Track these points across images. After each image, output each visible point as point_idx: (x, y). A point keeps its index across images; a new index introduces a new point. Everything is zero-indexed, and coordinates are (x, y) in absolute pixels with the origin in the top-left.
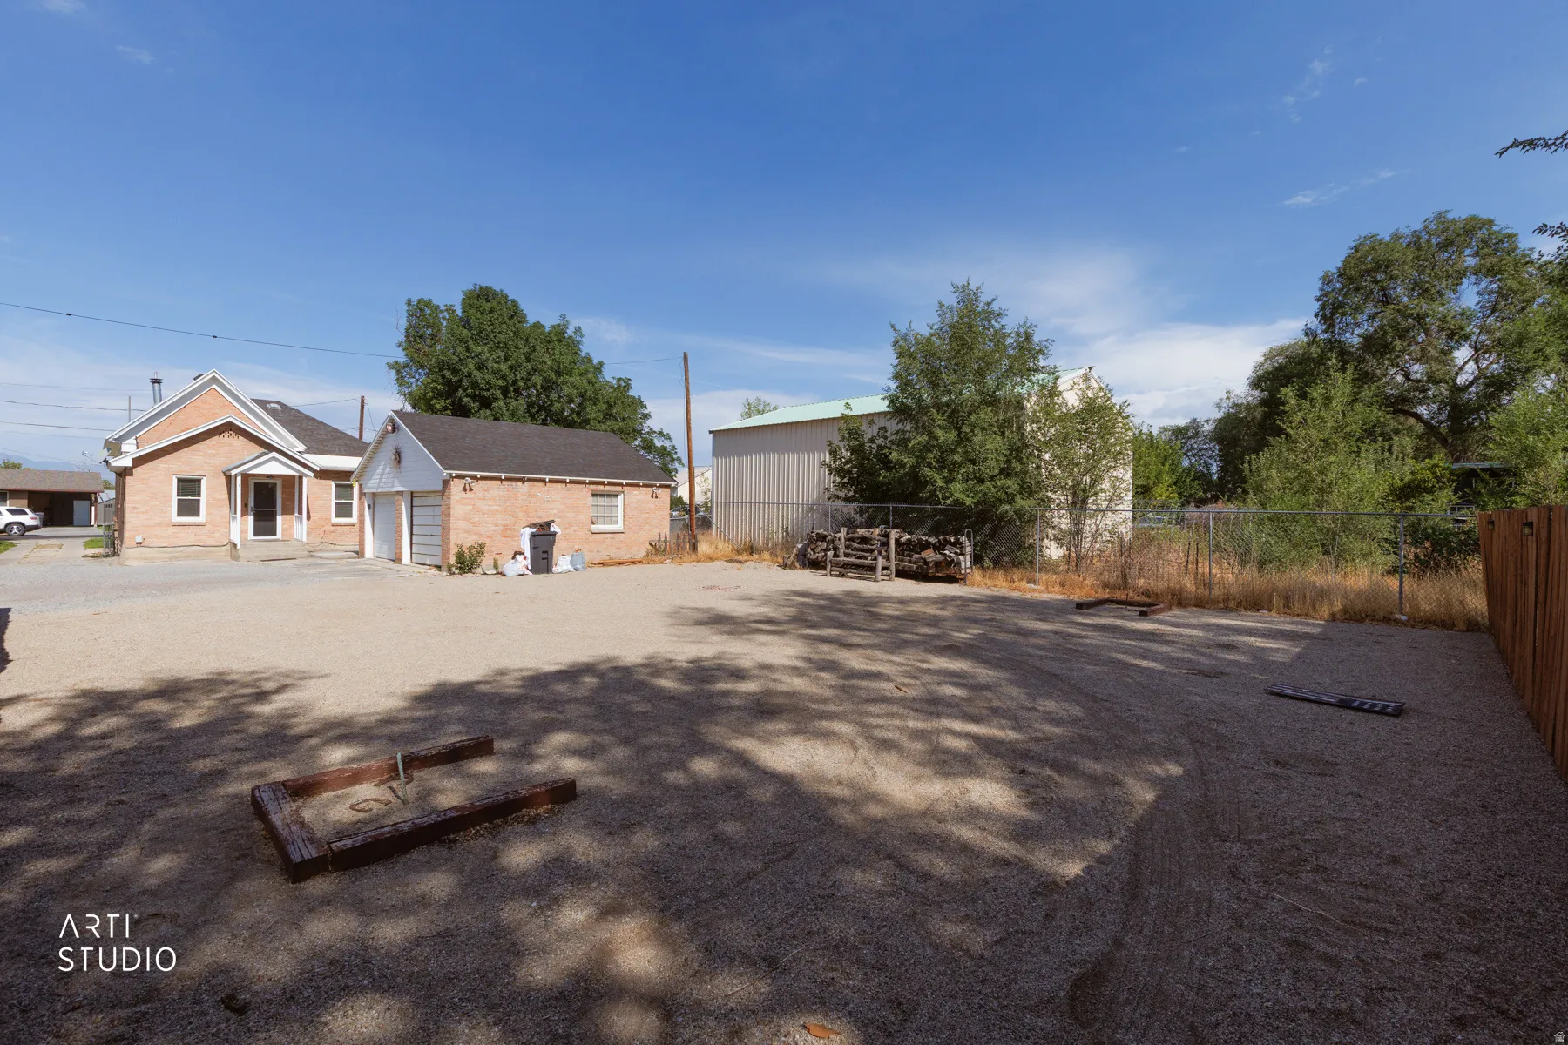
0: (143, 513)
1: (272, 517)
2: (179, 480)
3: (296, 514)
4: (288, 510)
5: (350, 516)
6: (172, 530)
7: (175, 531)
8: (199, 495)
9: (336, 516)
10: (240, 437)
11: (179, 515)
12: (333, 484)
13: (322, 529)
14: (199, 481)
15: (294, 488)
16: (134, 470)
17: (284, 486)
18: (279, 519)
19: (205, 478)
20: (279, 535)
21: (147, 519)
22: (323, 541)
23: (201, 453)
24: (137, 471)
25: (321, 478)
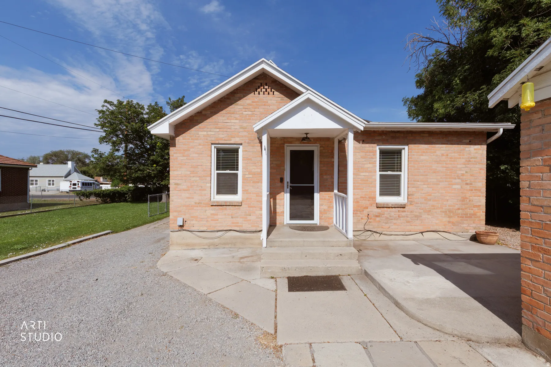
0: (184, 190)
1: (309, 194)
2: (218, 151)
3: (336, 191)
4: (326, 187)
5: (398, 194)
6: (211, 211)
7: (213, 212)
8: (237, 170)
9: (382, 194)
10: (276, 93)
11: (219, 192)
12: (377, 149)
13: (366, 212)
14: (236, 151)
15: (333, 157)
16: (177, 139)
17: (322, 155)
18: (317, 196)
19: (241, 147)
20: (316, 221)
21: (188, 198)
22: (367, 228)
23: (237, 116)
24: (179, 140)
25: (364, 142)
